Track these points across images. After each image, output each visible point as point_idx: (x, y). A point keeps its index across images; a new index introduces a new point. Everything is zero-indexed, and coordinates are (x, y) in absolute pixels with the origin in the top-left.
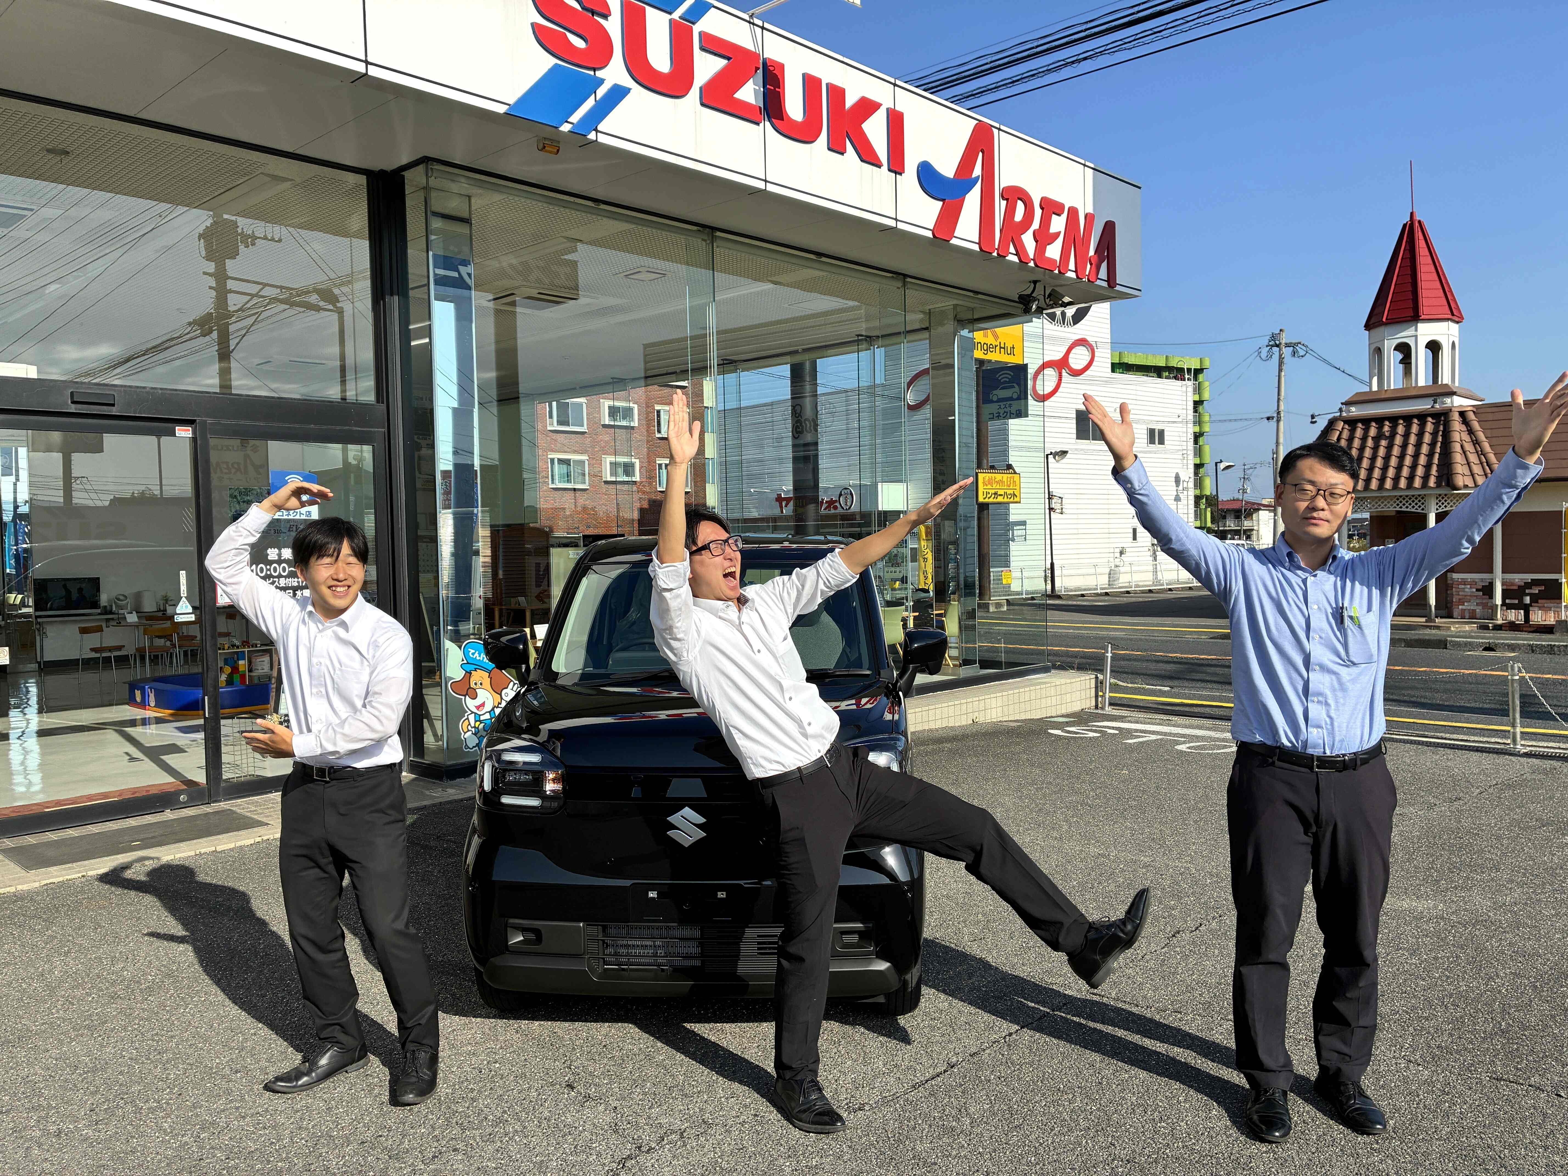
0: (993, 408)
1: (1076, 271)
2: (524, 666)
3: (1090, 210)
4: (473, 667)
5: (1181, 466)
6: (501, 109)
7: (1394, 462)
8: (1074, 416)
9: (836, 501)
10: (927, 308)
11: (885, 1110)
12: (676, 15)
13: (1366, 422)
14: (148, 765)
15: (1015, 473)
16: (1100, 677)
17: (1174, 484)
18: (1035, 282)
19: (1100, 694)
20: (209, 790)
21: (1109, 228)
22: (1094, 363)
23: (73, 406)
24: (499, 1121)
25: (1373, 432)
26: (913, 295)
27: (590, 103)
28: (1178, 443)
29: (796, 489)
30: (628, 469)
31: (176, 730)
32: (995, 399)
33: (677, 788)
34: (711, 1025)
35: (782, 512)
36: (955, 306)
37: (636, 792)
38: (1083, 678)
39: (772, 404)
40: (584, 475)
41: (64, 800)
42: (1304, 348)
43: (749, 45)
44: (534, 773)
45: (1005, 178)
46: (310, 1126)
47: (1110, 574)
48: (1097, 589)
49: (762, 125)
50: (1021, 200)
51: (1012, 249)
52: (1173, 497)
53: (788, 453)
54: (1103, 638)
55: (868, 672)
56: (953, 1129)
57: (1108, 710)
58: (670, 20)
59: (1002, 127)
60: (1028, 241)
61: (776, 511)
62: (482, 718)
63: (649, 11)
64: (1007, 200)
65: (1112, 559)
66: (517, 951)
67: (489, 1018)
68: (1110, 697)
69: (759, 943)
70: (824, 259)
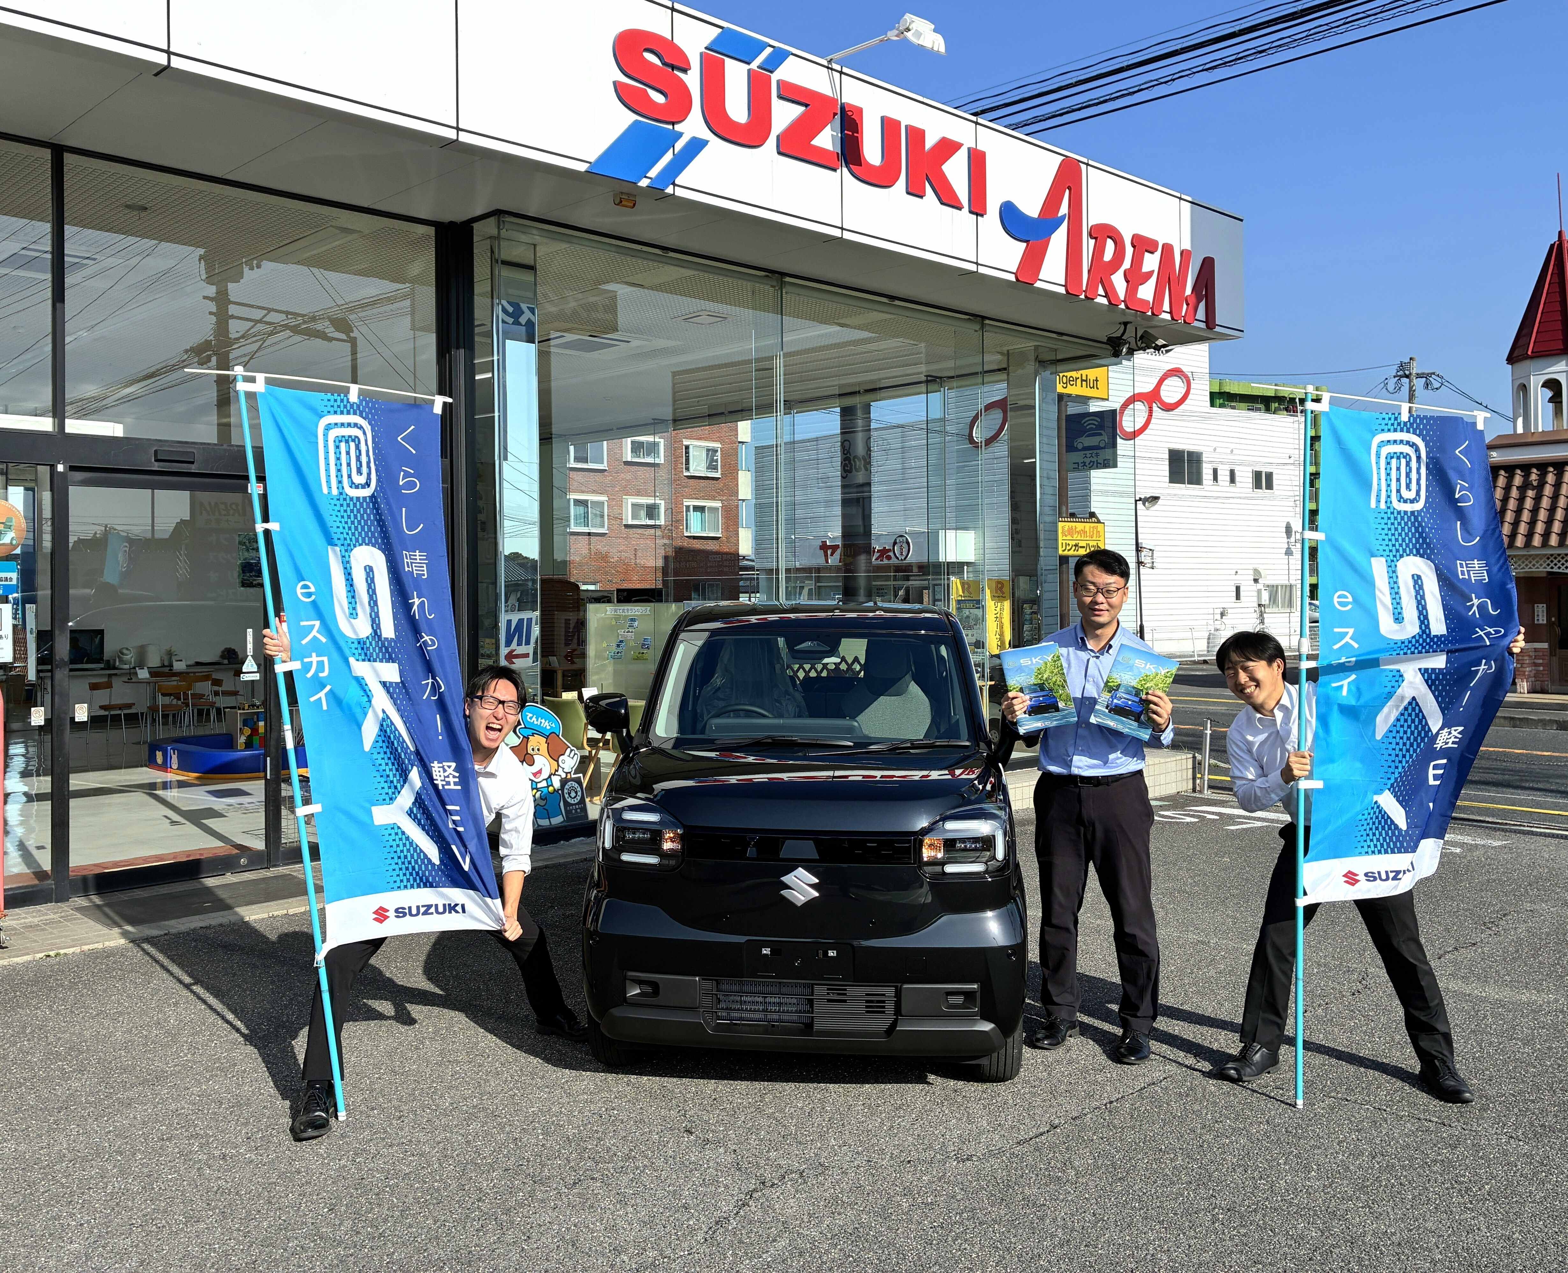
0: (1077, 457)
1: (1171, 313)
2: (625, 730)
3: (1187, 246)
4: (530, 732)
5: (1292, 514)
6: (582, 167)
7: (1543, 515)
8: (1167, 456)
9: (889, 550)
10: (1005, 349)
11: (992, 1161)
12: (754, 65)
13: (1510, 469)
14: (190, 829)
15: (1099, 522)
16: (1199, 757)
17: (1284, 535)
18: (1126, 324)
19: (1199, 776)
20: (269, 854)
21: (1208, 265)
22: (1190, 396)
23: (156, 464)
24: (627, 1157)
25: (1518, 480)
26: (991, 338)
27: (668, 157)
28: (1290, 488)
29: (845, 535)
30: (651, 511)
31: (206, 794)
32: (1080, 446)
33: (789, 849)
34: (815, 1085)
35: (827, 562)
36: (1036, 347)
37: (751, 852)
38: (1178, 758)
39: (817, 439)
40: (602, 516)
41: (121, 861)
42: (1439, 380)
43: (826, 90)
44: (652, 832)
45: (1093, 216)
46: (454, 1155)
47: (1209, 639)
48: (1193, 656)
49: (839, 171)
50: (1110, 238)
51: (1101, 291)
52: (1284, 551)
53: (837, 495)
54: (1200, 713)
55: (967, 744)
56: (1059, 1178)
57: (1207, 794)
58: (749, 70)
59: (1091, 162)
60: (1119, 281)
61: (821, 561)
62: (539, 786)
63: (729, 62)
64: (1096, 238)
65: (1211, 622)
66: (634, 1003)
67: (599, 1072)
68: (1209, 780)
69: (867, 1001)
70: (897, 303)
